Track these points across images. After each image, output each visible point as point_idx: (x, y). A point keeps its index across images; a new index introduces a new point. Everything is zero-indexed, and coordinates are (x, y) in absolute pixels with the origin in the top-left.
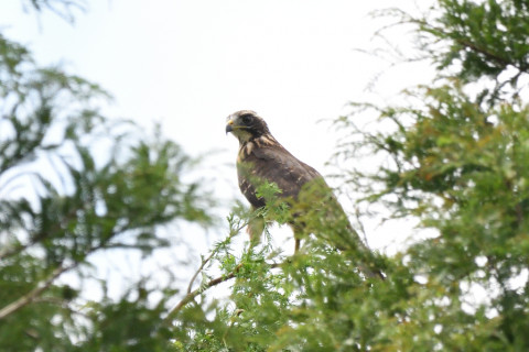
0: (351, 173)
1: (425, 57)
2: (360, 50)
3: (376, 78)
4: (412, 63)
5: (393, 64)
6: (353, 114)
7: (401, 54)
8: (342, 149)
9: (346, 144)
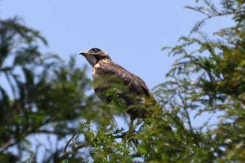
0: (182, 82)
1: (230, 13)
2: (189, 8)
3: (199, 25)
4: (222, 16)
5: (210, 17)
6: (184, 45)
7: (215, 11)
8: (177, 66)
9: (180, 63)
